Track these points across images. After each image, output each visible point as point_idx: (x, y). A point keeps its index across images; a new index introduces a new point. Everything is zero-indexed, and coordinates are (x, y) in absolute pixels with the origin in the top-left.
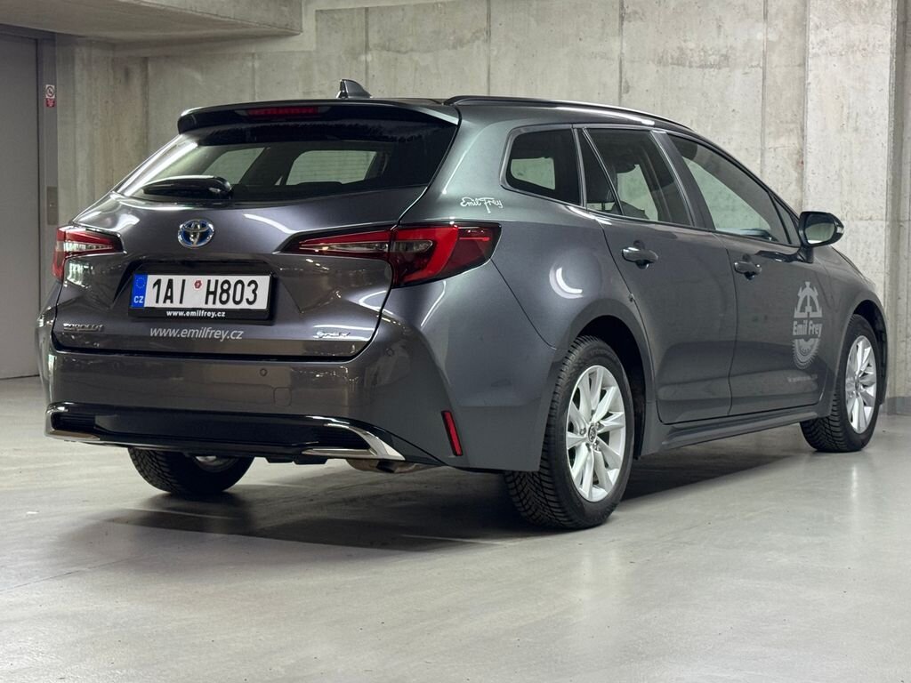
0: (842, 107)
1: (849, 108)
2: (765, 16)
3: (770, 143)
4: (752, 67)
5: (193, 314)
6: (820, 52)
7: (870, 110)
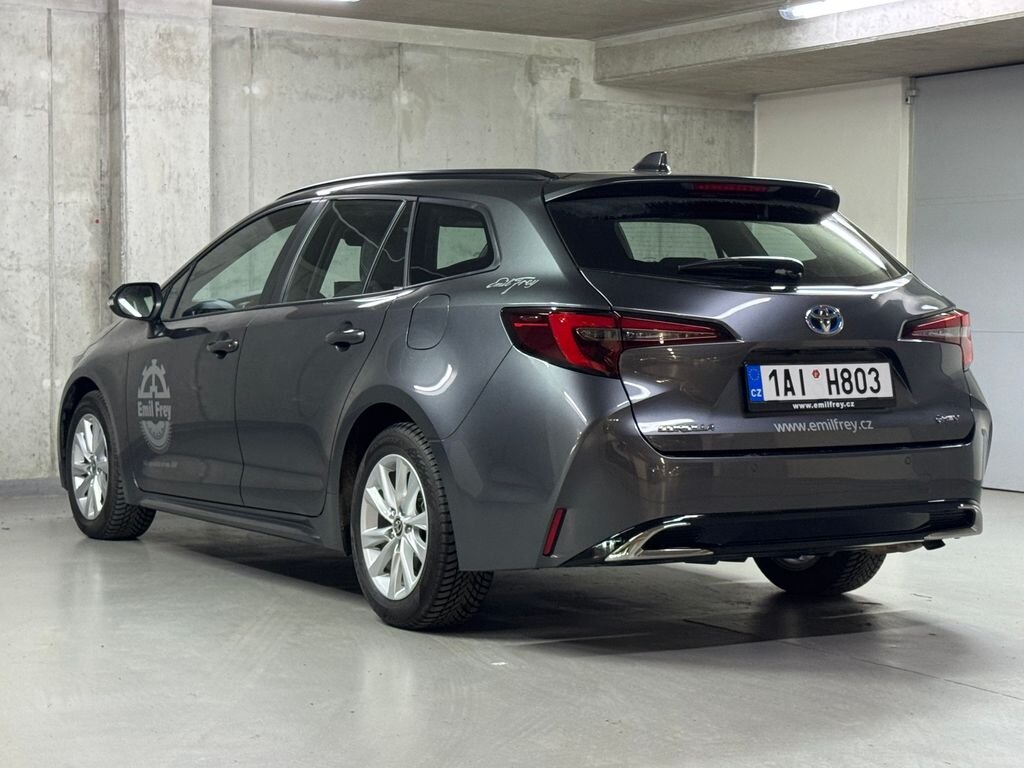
0: (163, 166)
1: (170, 167)
2: (50, 53)
3: (60, 197)
4: (35, 109)
5: (821, 405)
6: (138, 104)
7: (192, 173)
